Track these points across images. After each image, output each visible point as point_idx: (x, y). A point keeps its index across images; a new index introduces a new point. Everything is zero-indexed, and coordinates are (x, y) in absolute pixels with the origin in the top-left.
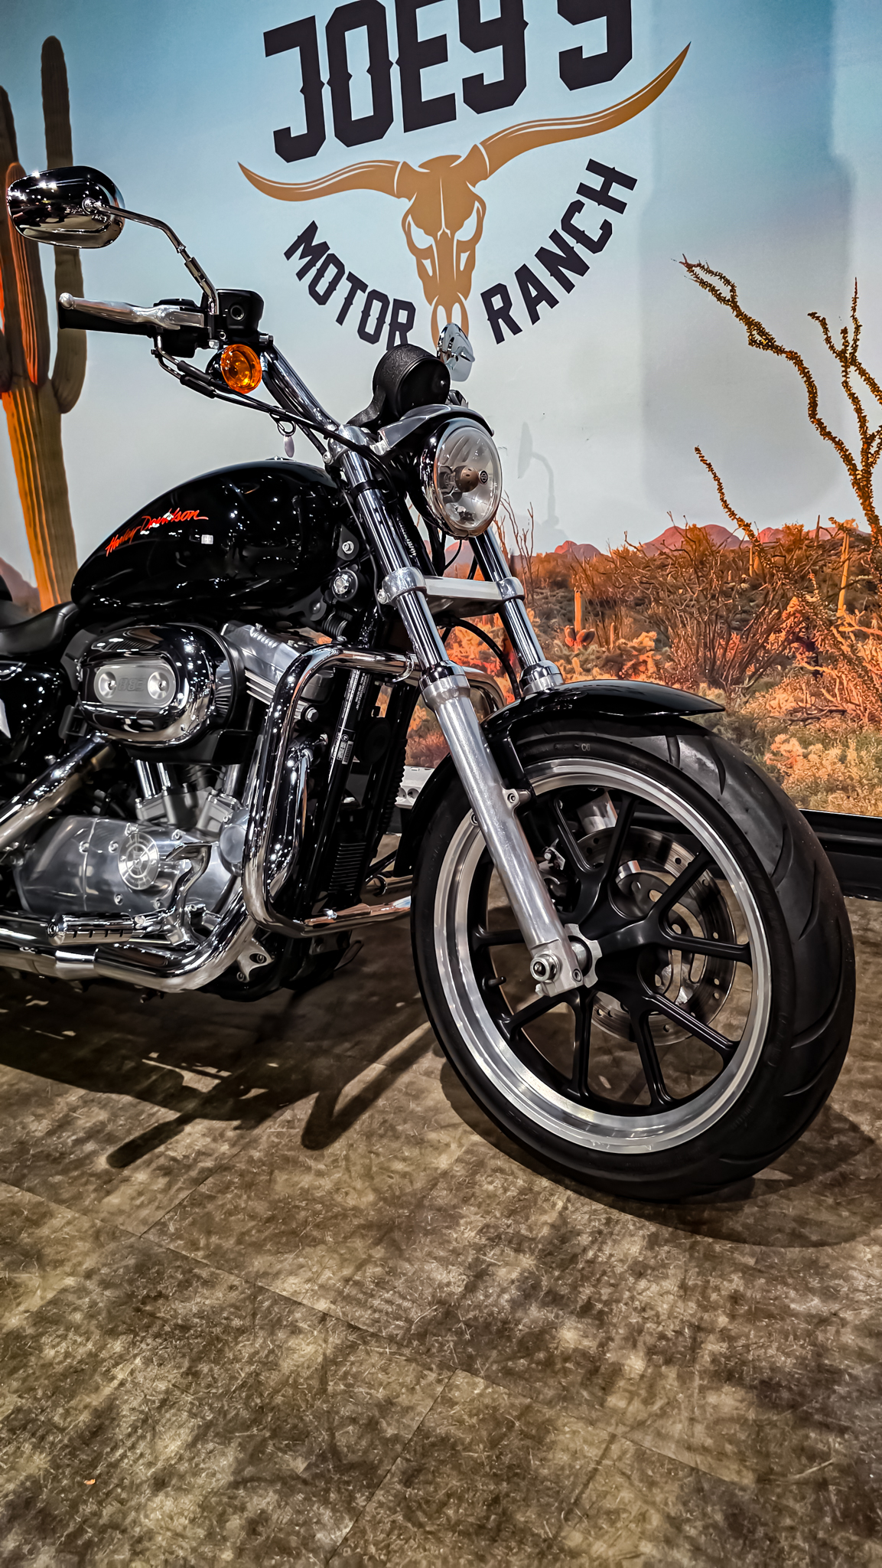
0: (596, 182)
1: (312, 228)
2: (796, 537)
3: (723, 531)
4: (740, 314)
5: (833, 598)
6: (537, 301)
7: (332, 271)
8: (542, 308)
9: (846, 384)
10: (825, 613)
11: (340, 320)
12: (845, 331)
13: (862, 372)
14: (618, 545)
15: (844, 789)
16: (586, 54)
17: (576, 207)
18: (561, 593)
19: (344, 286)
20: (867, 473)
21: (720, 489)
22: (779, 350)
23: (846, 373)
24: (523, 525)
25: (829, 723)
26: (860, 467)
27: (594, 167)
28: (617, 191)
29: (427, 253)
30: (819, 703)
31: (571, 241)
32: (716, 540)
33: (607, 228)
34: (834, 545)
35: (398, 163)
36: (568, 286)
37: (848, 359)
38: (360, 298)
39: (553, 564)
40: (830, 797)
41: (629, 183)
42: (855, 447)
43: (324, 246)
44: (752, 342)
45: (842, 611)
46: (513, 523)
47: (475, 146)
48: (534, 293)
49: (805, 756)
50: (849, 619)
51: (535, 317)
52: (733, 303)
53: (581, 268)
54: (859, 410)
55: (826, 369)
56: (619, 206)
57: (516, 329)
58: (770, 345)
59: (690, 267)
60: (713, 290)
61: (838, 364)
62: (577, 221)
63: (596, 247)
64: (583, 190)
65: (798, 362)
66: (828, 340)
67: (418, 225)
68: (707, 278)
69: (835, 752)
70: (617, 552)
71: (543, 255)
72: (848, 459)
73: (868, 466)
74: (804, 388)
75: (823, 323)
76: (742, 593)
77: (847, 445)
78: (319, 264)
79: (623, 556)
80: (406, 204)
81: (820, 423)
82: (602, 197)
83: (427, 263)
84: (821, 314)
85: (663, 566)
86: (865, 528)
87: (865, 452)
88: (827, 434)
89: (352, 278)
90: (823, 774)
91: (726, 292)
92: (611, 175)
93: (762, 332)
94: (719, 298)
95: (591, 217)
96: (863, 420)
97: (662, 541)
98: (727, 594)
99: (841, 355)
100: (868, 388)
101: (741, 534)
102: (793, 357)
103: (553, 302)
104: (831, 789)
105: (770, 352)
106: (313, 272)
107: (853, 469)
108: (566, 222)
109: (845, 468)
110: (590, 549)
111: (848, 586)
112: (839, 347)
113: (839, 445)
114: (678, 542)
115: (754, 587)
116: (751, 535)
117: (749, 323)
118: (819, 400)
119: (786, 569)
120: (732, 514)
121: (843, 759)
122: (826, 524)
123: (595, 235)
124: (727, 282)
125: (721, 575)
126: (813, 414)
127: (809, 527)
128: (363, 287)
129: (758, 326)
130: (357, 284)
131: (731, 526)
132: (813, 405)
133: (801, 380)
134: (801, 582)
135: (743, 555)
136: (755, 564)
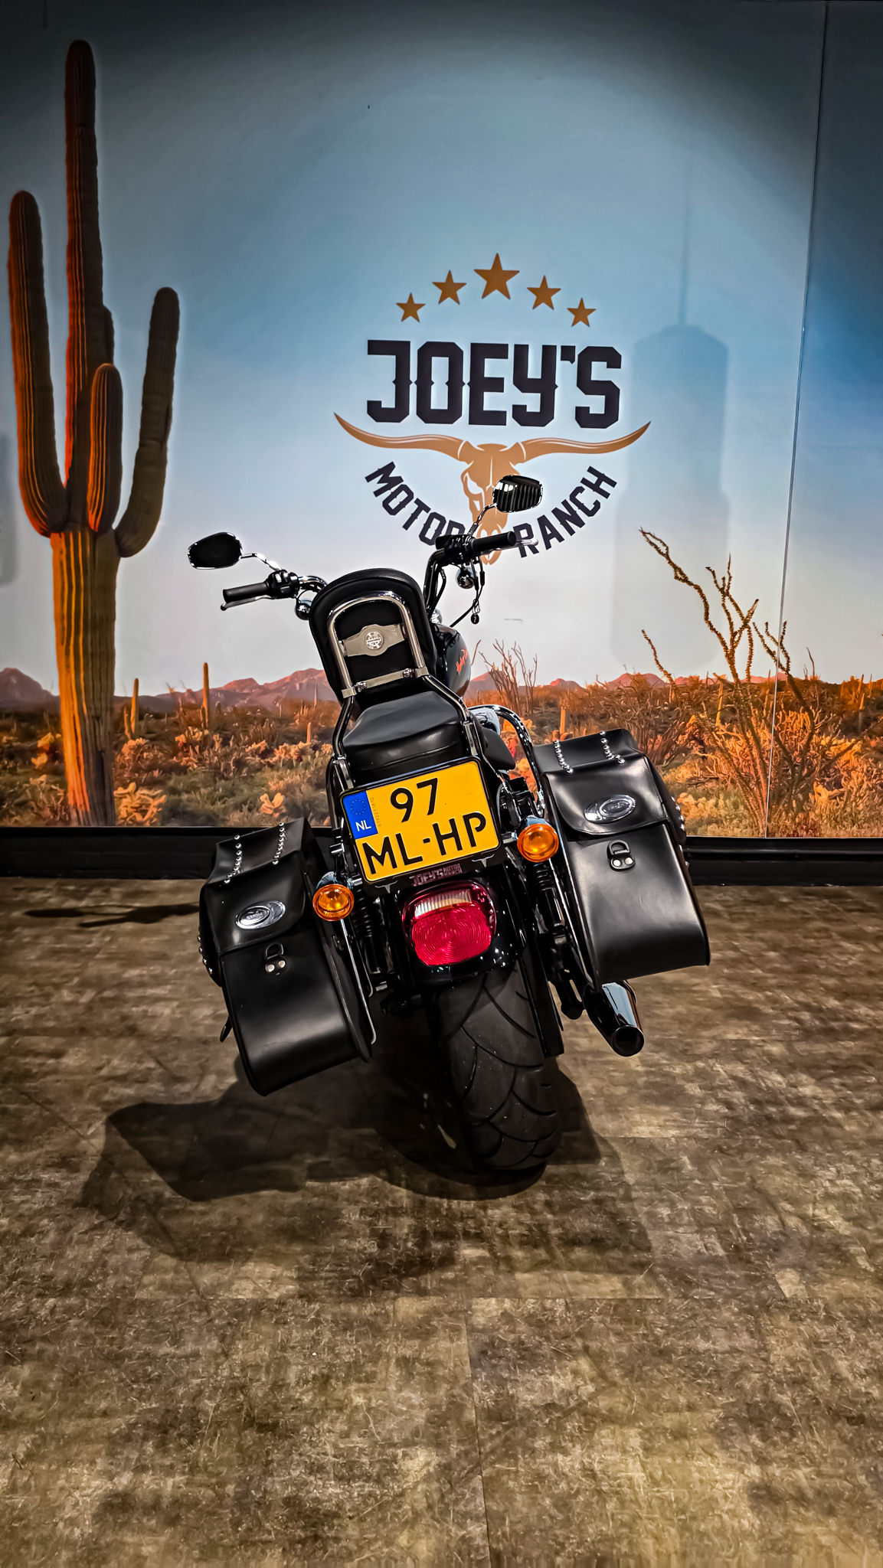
0: (593, 479)
1: (391, 466)
2: (695, 682)
3: (655, 677)
4: (670, 562)
5: (714, 716)
6: (551, 537)
7: (403, 495)
8: (554, 541)
9: (723, 605)
10: (710, 724)
11: (406, 526)
12: (724, 579)
13: (732, 600)
14: (592, 682)
15: (717, 822)
16: (592, 412)
17: (579, 490)
18: (552, 710)
19: (412, 507)
20: (733, 651)
21: (655, 654)
22: (690, 584)
23: (724, 600)
24: (529, 666)
25: (709, 785)
26: (729, 647)
27: (591, 470)
28: (604, 486)
29: (478, 497)
30: (705, 774)
31: (575, 508)
32: (651, 682)
33: (597, 505)
34: (713, 689)
35: (461, 441)
36: (572, 532)
37: (725, 592)
38: (423, 516)
39: (548, 692)
40: (709, 828)
41: (613, 484)
42: (727, 638)
43: (399, 479)
44: (676, 577)
45: (718, 723)
46: (523, 666)
47: (517, 445)
48: (549, 532)
49: (696, 805)
50: (722, 727)
51: (548, 546)
52: (667, 556)
53: (581, 524)
54: (730, 619)
55: (714, 597)
56: (606, 495)
57: (535, 551)
58: (685, 580)
59: (644, 533)
60: (656, 547)
61: (720, 595)
62: (579, 497)
63: (590, 513)
64: (584, 481)
65: (700, 591)
66: (716, 582)
67: (473, 479)
68: (653, 540)
69: (712, 801)
70: (591, 687)
71: (556, 512)
72: (723, 643)
73: (734, 647)
74: (703, 604)
75: (713, 573)
76: (664, 712)
77: (723, 636)
78: (393, 489)
79: (595, 689)
80: (465, 466)
81: (710, 623)
82: (596, 488)
83: (477, 503)
84: (713, 569)
85: (619, 696)
86: (731, 679)
87: (732, 640)
88: (713, 629)
89: (418, 502)
90: (705, 815)
91: (663, 550)
92: (602, 478)
93: (682, 573)
94: (659, 552)
95: (588, 497)
96: (731, 624)
97: (619, 681)
98: (655, 712)
99: (722, 590)
100: (734, 608)
101: (666, 680)
102: (697, 588)
103: (561, 539)
104: (709, 823)
105: (685, 584)
106: (388, 493)
107: (726, 649)
108: (573, 496)
109: (722, 647)
110: (573, 684)
111: (722, 710)
112: (721, 586)
113: (719, 635)
114: (629, 682)
115: (672, 709)
116: (671, 680)
117: (675, 568)
118: (710, 611)
119: (690, 700)
120: (661, 668)
121: (716, 805)
122: (712, 676)
123: (590, 507)
124: (664, 545)
125: (653, 702)
126: (707, 618)
127: (703, 678)
128: (427, 509)
129: (680, 570)
130: (422, 506)
131: (660, 675)
132: (707, 614)
133: (701, 600)
134: (697, 707)
135: (666, 691)
136: (672, 696)
